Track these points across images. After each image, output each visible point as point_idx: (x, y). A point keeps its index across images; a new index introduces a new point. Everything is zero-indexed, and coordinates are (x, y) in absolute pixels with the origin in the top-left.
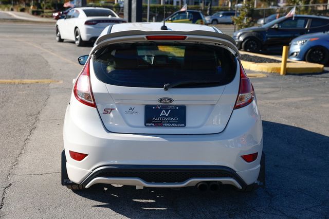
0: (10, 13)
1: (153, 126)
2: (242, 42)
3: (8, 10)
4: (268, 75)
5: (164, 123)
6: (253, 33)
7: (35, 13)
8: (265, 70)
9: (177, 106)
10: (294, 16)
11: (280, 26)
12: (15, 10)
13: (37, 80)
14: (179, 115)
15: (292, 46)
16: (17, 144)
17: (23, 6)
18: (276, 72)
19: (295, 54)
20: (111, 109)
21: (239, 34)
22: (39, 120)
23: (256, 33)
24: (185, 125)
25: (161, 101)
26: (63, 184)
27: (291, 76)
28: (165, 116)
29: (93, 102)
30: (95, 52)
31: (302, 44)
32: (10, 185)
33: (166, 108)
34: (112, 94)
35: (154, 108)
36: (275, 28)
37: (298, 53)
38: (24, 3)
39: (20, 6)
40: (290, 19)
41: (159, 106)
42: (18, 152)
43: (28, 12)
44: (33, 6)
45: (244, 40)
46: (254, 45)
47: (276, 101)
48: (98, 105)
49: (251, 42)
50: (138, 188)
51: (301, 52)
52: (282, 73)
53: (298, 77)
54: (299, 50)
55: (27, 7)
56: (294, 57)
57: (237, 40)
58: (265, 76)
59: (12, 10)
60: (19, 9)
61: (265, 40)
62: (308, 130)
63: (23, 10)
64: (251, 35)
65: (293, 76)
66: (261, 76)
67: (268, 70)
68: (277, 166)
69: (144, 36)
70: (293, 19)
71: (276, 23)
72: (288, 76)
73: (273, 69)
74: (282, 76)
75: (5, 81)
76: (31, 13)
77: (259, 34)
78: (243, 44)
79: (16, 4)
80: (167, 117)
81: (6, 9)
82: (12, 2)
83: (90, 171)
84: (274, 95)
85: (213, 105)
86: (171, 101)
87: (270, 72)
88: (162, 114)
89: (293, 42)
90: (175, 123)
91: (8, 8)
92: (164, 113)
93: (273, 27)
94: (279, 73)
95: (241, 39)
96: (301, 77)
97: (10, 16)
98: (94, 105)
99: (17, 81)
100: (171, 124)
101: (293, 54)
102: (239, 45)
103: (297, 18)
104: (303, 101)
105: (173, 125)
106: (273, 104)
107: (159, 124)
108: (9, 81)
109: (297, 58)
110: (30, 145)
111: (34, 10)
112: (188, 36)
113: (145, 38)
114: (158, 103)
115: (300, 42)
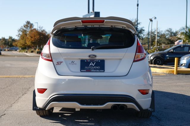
0: (25, 53)
1: (85, 71)
2: (152, 60)
3: (25, 52)
4: (167, 74)
5: (92, 70)
6: (159, 55)
7: (39, 53)
8: (165, 72)
9: (99, 60)
10: (182, 45)
11: (174, 51)
12: (28, 52)
13: (32, 76)
14: (101, 65)
15: (181, 60)
16: (14, 99)
17: (33, 50)
18: (171, 73)
19: (183, 64)
20: (61, 62)
21: (150, 55)
22: (29, 90)
23: (160, 55)
24: (104, 71)
25: (90, 56)
26: (34, 109)
27: (180, 75)
28: (92, 66)
29: (51, 59)
30: (54, 33)
31: (187, 59)
32: (5, 114)
33: (93, 61)
34: (61, 53)
35: (86, 61)
36: (171, 52)
37: (185, 64)
38: (33, 48)
39: (31, 50)
40: (180, 47)
41: (89, 60)
42: (13, 102)
43: (35, 53)
44: (38, 49)
45: (153, 59)
46: (159, 61)
47: (170, 84)
48: (54, 60)
49: (157, 60)
50: (77, 110)
51: (187, 63)
52: (175, 73)
53: (185, 75)
54: (185, 62)
55: (35, 50)
56: (183, 67)
57: (150, 59)
58: (165, 75)
59: (27, 52)
60: (30, 51)
61: (166, 59)
62: (188, 95)
63: (32, 52)
64: (157, 56)
65: (182, 75)
66: (163, 75)
67: (167, 72)
68: (166, 108)
69: (80, 21)
70: (182, 46)
71: (172, 49)
72: (179, 75)
73: (170, 71)
74: (175, 75)
75: (14, 76)
76: (36, 53)
77: (162, 55)
78: (153, 61)
79: (29, 49)
80: (93, 66)
81: (24, 52)
82: (27, 48)
83: (48, 98)
84: (168, 82)
85: (121, 59)
86: (95, 56)
87: (168, 73)
88: (90, 65)
89: (182, 58)
90: (98, 70)
91: (25, 51)
92: (91, 64)
93: (170, 51)
94: (174, 73)
95: (152, 58)
96: (187, 75)
97: (25, 54)
98: (51, 61)
99: (21, 76)
100: (96, 70)
101: (182, 65)
102: (151, 62)
103: (184, 46)
104: (187, 84)
105: (97, 71)
106: (168, 85)
107: (89, 71)
108: (17, 76)
109: (184, 67)
110: (21, 99)
111: (38, 51)
112: (105, 20)
113: (81, 21)
114: (88, 58)
115: (186, 58)
